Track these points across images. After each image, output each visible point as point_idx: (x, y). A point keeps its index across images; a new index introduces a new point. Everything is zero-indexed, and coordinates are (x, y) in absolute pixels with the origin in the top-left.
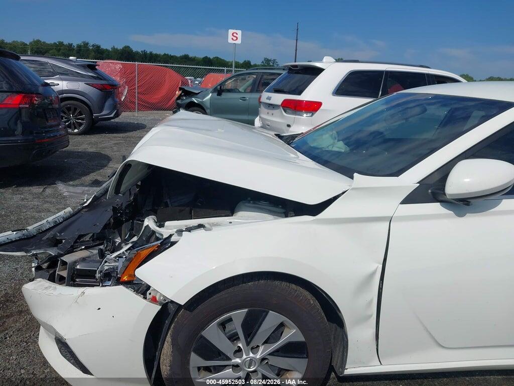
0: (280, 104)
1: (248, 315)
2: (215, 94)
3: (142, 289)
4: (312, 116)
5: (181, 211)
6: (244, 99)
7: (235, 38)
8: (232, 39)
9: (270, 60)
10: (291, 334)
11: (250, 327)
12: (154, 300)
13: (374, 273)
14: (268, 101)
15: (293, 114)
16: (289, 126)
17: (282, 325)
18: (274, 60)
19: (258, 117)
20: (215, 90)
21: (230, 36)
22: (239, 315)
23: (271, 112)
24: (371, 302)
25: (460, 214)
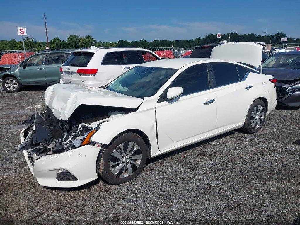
0: (76, 71)
1: (124, 144)
2: (22, 68)
3: (93, 144)
4: (94, 76)
5: (92, 120)
6: (41, 69)
7: (22, 33)
8: (21, 33)
9: (30, 38)
10: (136, 147)
11: (125, 148)
12: (98, 146)
13: (154, 124)
14: (68, 71)
15: (84, 75)
16: (83, 82)
17: (133, 146)
18: (33, 38)
19: (62, 79)
20: (21, 65)
21: (19, 32)
22: (122, 146)
23: (70, 75)
24: (154, 133)
25: (172, 103)
